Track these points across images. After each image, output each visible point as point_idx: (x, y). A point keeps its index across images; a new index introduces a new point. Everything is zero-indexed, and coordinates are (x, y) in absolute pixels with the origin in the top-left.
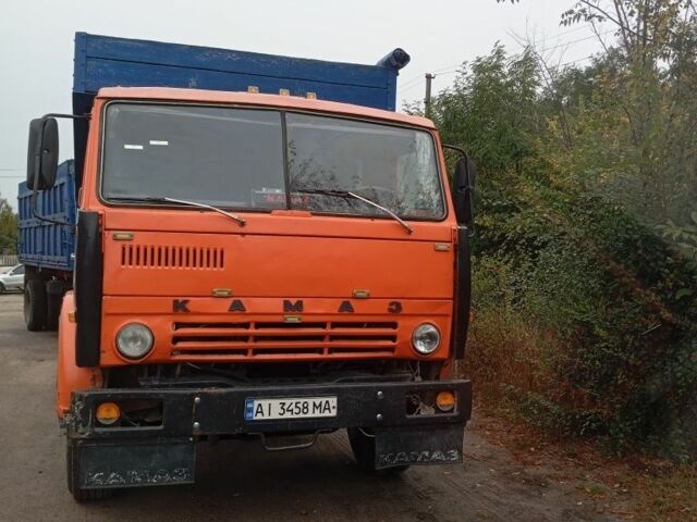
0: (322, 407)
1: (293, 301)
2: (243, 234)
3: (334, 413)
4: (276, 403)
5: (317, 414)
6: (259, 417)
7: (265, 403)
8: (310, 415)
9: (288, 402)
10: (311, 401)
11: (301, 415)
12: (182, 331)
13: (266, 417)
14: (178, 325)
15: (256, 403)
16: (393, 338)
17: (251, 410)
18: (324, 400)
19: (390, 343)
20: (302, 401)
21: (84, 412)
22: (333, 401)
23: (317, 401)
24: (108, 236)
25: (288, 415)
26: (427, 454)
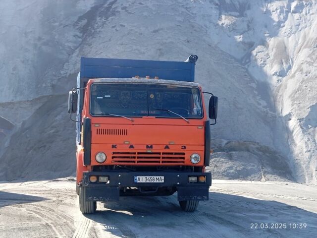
0: (159, 179)
1: (149, 146)
2: (133, 124)
3: (163, 181)
4: (144, 177)
5: (157, 181)
6: (139, 182)
7: (141, 177)
8: (155, 182)
9: (148, 177)
10: (155, 177)
11: (152, 182)
12: (115, 155)
13: (141, 182)
14: (114, 153)
15: (138, 177)
16: (184, 158)
17: (136, 179)
18: (159, 177)
19: (182, 160)
20: (152, 177)
21: (86, 178)
22: (163, 178)
23: (157, 177)
24: (92, 126)
25: (148, 182)
26: (196, 197)
